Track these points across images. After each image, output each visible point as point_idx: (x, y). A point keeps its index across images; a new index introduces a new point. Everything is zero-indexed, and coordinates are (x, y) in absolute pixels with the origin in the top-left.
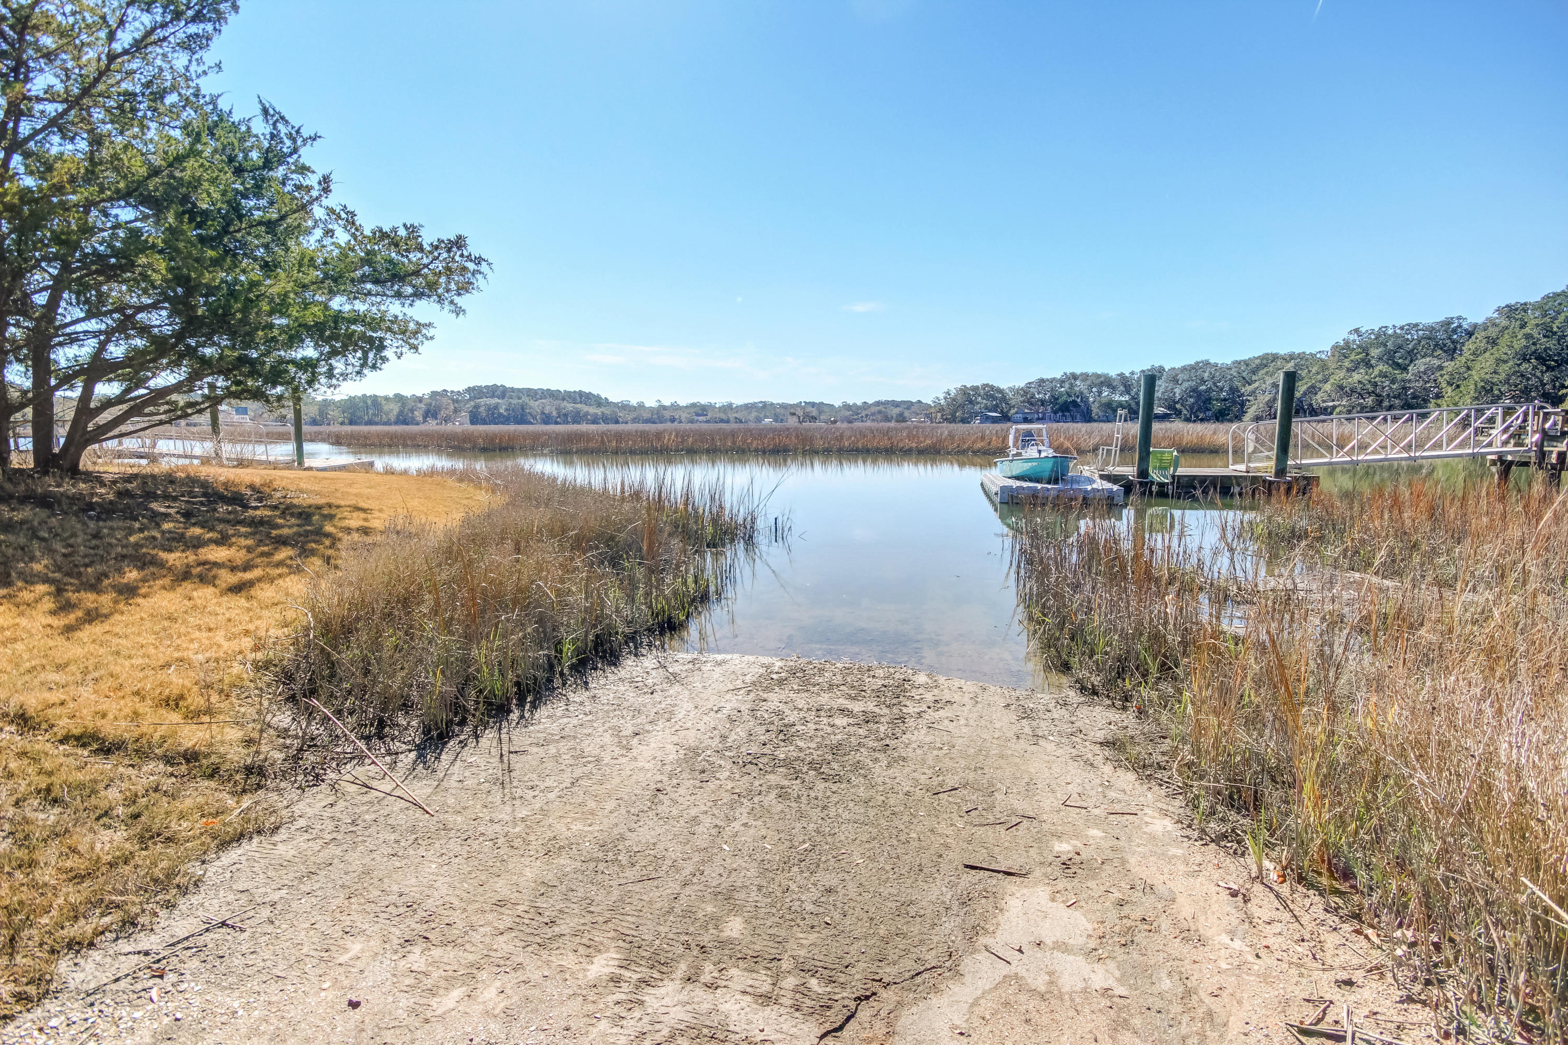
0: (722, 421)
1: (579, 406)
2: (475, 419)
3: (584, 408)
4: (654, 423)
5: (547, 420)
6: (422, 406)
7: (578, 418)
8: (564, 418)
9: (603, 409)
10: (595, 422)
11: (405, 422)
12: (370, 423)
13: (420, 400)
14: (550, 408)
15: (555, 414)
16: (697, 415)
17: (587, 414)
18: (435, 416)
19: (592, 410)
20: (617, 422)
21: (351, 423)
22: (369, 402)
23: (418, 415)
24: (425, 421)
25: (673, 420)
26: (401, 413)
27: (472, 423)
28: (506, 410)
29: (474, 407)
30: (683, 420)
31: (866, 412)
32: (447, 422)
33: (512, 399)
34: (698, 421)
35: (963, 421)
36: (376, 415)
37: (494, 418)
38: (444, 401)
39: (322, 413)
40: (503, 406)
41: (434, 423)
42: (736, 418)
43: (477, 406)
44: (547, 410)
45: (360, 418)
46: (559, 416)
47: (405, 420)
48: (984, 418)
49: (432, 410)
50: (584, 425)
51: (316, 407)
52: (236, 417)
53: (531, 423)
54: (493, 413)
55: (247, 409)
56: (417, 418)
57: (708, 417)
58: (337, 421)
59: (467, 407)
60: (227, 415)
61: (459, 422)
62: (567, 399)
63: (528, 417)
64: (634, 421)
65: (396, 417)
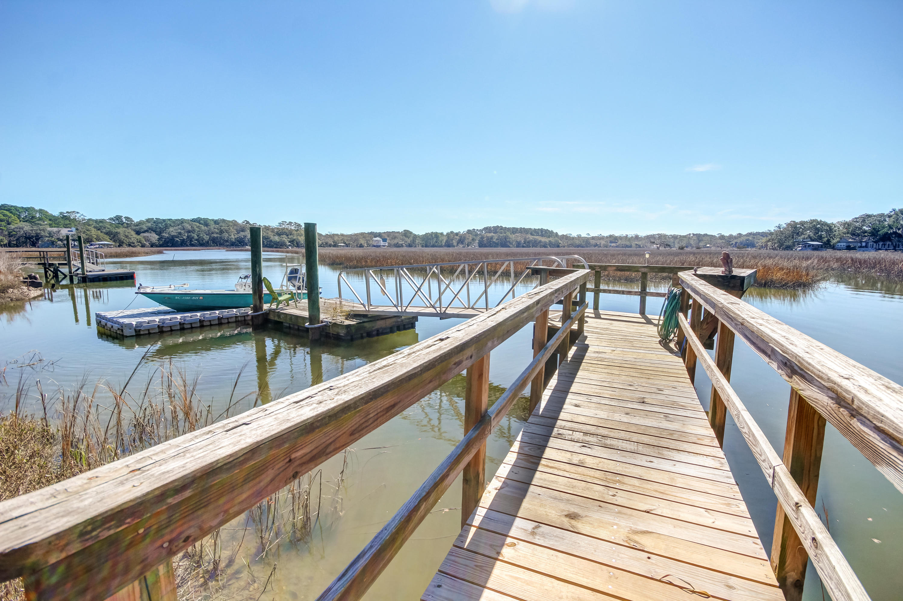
0: (627, 246)
2: (481, 245)
3: (539, 238)
4: (583, 247)
5: (518, 245)
6: (458, 237)
7: (535, 244)
8: (528, 244)
9: (551, 239)
10: (545, 246)
11: (449, 246)
12: (433, 246)
13: (457, 234)
14: (520, 238)
15: (523, 241)
16: (611, 242)
17: (540, 242)
18: (462, 243)
19: (543, 239)
20: (558, 246)
21: (427, 246)
22: (433, 236)
23: (454, 242)
24: (457, 245)
25: (596, 245)
26: (447, 241)
27: (480, 247)
28: (497, 239)
29: (481, 238)
30: (602, 245)
31: (736, 241)
32: (468, 246)
33: (501, 233)
34: (610, 246)
35: (788, 248)
36: (436, 242)
37: (491, 244)
38: (468, 235)
39: (414, 241)
40: (495, 237)
41: (462, 246)
42: (636, 244)
43: (482, 238)
44: (519, 239)
45: (430, 243)
46: (525, 243)
47: (448, 245)
48: (806, 246)
49: (461, 239)
50: (539, 248)
51: (411, 238)
52: (382, 243)
53: (510, 247)
54: (490, 241)
55: (386, 239)
56: (454, 244)
57: (618, 244)
58: (420, 246)
59: (478, 238)
60: (378, 242)
61: (474, 246)
62: (533, 233)
63: (508, 244)
64: (569, 246)
65: (446, 243)
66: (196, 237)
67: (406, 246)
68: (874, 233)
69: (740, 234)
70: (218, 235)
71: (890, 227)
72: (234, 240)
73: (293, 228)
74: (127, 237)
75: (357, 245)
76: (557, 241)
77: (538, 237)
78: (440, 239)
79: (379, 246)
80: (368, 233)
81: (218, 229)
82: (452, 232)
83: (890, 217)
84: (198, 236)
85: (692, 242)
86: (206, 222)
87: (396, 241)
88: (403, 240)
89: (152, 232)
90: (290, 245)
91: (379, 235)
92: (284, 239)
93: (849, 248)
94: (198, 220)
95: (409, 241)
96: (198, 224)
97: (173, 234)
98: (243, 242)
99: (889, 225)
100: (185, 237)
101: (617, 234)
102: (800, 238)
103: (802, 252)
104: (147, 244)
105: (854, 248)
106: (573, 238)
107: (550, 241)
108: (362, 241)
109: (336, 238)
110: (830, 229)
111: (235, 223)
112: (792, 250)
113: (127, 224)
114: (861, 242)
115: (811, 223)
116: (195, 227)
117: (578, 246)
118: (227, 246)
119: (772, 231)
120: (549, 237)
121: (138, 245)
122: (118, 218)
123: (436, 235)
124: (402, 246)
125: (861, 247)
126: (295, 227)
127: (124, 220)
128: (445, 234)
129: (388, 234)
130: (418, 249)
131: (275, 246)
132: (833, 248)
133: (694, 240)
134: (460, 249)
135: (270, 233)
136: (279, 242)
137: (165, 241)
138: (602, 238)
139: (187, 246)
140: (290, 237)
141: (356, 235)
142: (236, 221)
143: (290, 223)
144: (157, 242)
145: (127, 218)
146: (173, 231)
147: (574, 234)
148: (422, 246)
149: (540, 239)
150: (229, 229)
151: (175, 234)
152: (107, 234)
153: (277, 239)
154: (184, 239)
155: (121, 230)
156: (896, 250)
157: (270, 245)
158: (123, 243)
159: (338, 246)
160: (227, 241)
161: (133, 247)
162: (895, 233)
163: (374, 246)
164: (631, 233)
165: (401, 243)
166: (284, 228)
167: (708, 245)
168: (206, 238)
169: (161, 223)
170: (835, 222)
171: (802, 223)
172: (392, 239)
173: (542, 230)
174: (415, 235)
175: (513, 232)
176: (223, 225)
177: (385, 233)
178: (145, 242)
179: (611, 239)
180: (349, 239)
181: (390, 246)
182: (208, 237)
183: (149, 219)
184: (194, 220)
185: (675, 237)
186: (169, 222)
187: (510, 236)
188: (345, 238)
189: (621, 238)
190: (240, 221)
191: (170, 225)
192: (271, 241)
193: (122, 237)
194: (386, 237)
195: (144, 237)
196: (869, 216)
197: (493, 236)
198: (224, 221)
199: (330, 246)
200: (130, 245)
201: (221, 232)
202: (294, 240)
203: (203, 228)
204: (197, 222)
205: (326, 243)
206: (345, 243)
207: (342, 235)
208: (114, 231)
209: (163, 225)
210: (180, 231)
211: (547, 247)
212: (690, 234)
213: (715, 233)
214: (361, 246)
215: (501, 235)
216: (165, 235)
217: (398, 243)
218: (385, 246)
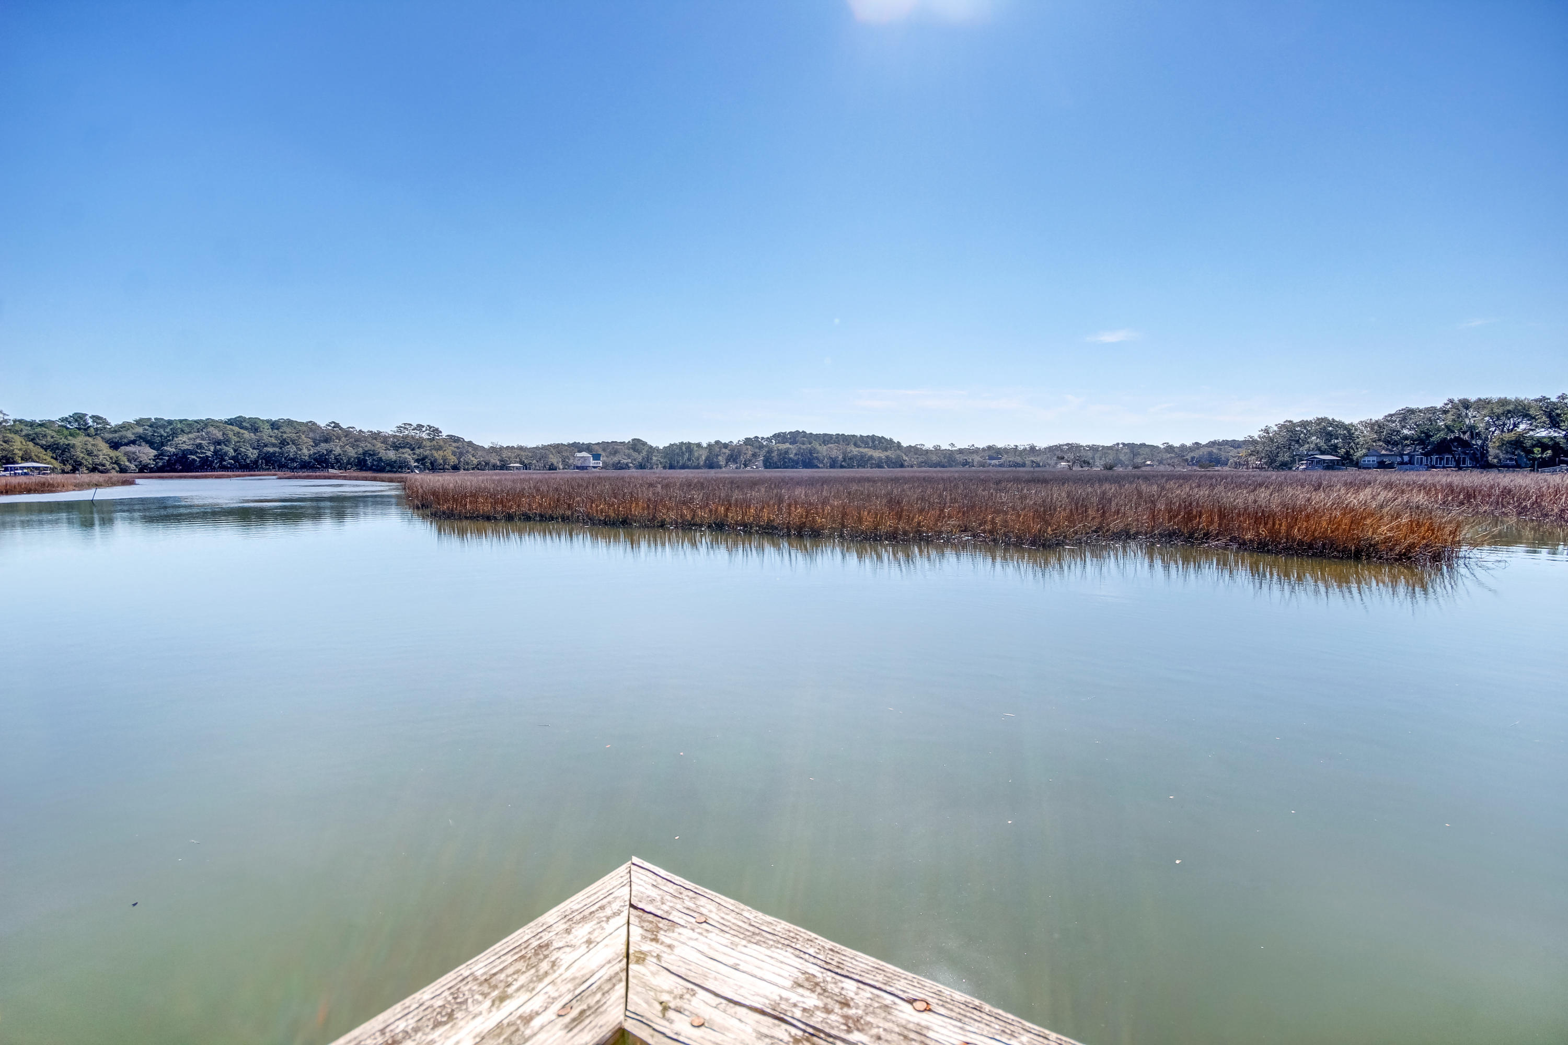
0: (1017, 465)
2: (768, 464)
3: (869, 452)
4: (943, 466)
6: (727, 451)
7: (863, 462)
8: (848, 462)
9: (889, 453)
10: (879, 466)
11: (711, 466)
12: (684, 467)
13: (726, 446)
14: (836, 452)
15: (840, 457)
16: (991, 458)
17: (871, 458)
18: (735, 461)
19: (877, 454)
20: (902, 466)
21: (672, 467)
22: (684, 448)
23: (722, 460)
24: (726, 466)
25: (965, 463)
26: (707, 458)
27: (766, 467)
28: (796, 454)
29: (768, 452)
30: (975, 463)
31: (1192, 454)
32: (746, 466)
33: (804, 444)
34: (990, 464)
35: (1285, 466)
36: (689, 459)
37: (785, 463)
38: (745, 448)
39: (648, 458)
41: (734, 466)
42: (1033, 462)
43: (770, 451)
44: (834, 454)
45: (678, 462)
46: (844, 460)
47: (711, 464)
48: (1314, 463)
49: (734, 454)
50: (869, 469)
51: (644, 453)
52: (592, 463)
53: (818, 467)
54: (784, 458)
55: (600, 455)
56: (721, 463)
57: (1002, 461)
58: (660, 466)
59: (763, 452)
60: (585, 460)
61: (756, 465)
62: (859, 443)
63: (815, 462)
64: (920, 465)
65: (705, 462)
66: (232, 453)
67: (635, 467)
68: (1423, 439)
69: (1197, 443)
70: (277, 449)
71: (1449, 429)
72: (307, 458)
73: (424, 436)
74: (90, 453)
75: (545, 466)
76: (899, 457)
77: (866, 450)
78: (696, 454)
79: (587, 468)
80: (567, 445)
81: (276, 437)
82: (717, 442)
83: (1445, 412)
84: (235, 451)
85: (1122, 457)
86: (254, 426)
87: (616, 459)
88: (629, 456)
89: (143, 444)
90: (417, 467)
91: (588, 448)
92: (406, 455)
93: (1382, 465)
94: (238, 422)
95: (640, 458)
96: (236, 429)
97: (185, 447)
98: (326, 461)
99: (1447, 427)
100: (209, 454)
101: (1000, 444)
102: (1304, 449)
103: (1308, 472)
104: (132, 466)
105: (1391, 466)
106: (927, 452)
107: (887, 457)
108: (554, 459)
109: (505, 455)
110: (1349, 433)
111: (311, 427)
112: (1290, 469)
113: (96, 429)
114: (1401, 455)
115: (1319, 424)
116: (231, 435)
117: (936, 465)
118: (293, 469)
119: (1256, 437)
120: (886, 449)
121: (113, 468)
122: (79, 418)
123: (688, 448)
124: (626, 467)
125: (1402, 463)
126: (429, 434)
127: (90, 422)
128: (705, 445)
129: (603, 446)
130: (659, 472)
131: (388, 468)
132: (1357, 465)
133: (1126, 454)
134: (731, 472)
135: (379, 445)
136: (395, 462)
137: (168, 461)
138: (976, 451)
139: (214, 469)
140: (417, 451)
141: (544, 448)
142: (314, 424)
143: (420, 427)
144: (151, 462)
145: (96, 418)
146: (184, 442)
147: (929, 445)
148: (664, 468)
149: (870, 454)
150: (299, 437)
151: (190, 447)
152: (46, 448)
153: (392, 455)
154: (207, 457)
155: (79, 441)
156: (1460, 469)
157: (377, 466)
158: (81, 464)
159: (508, 468)
160: (293, 460)
161: (102, 472)
162: (1458, 439)
163: (578, 468)
164: (1023, 443)
165: (625, 461)
166: (407, 436)
167: (1148, 463)
168: (253, 454)
169: (164, 427)
170: (1355, 422)
171: (1304, 424)
172: (610, 453)
173: (873, 438)
174: (651, 447)
175: (824, 442)
176: (288, 430)
177: (597, 444)
178: (127, 463)
179: (990, 453)
180: (530, 455)
181: (605, 466)
182: (256, 452)
183: (141, 420)
184: (230, 422)
185: (1094, 449)
186: (179, 426)
187: (818, 448)
188: (523, 453)
189: (1006, 451)
190: (322, 423)
191: (183, 431)
192: (380, 459)
193: (79, 454)
194: (600, 452)
195: (126, 454)
196: (1412, 412)
197: (789, 449)
198: (290, 423)
199: (495, 467)
200: (94, 469)
201: (283, 443)
202: (426, 457)
203: (247, 435)
204: (237, 425)
205: (487, 464)
206: (521, 462)
207: (517, 449)
208: (63, 441)
209: (168, 430)
210: (198, 441)
211: (882, 467)
212: (1118, 444)
213: (1158, 442)
214: (552, 468)
215: (804, 447)
216: (170, 449)
217: (619, 463)
218: (597, 467)
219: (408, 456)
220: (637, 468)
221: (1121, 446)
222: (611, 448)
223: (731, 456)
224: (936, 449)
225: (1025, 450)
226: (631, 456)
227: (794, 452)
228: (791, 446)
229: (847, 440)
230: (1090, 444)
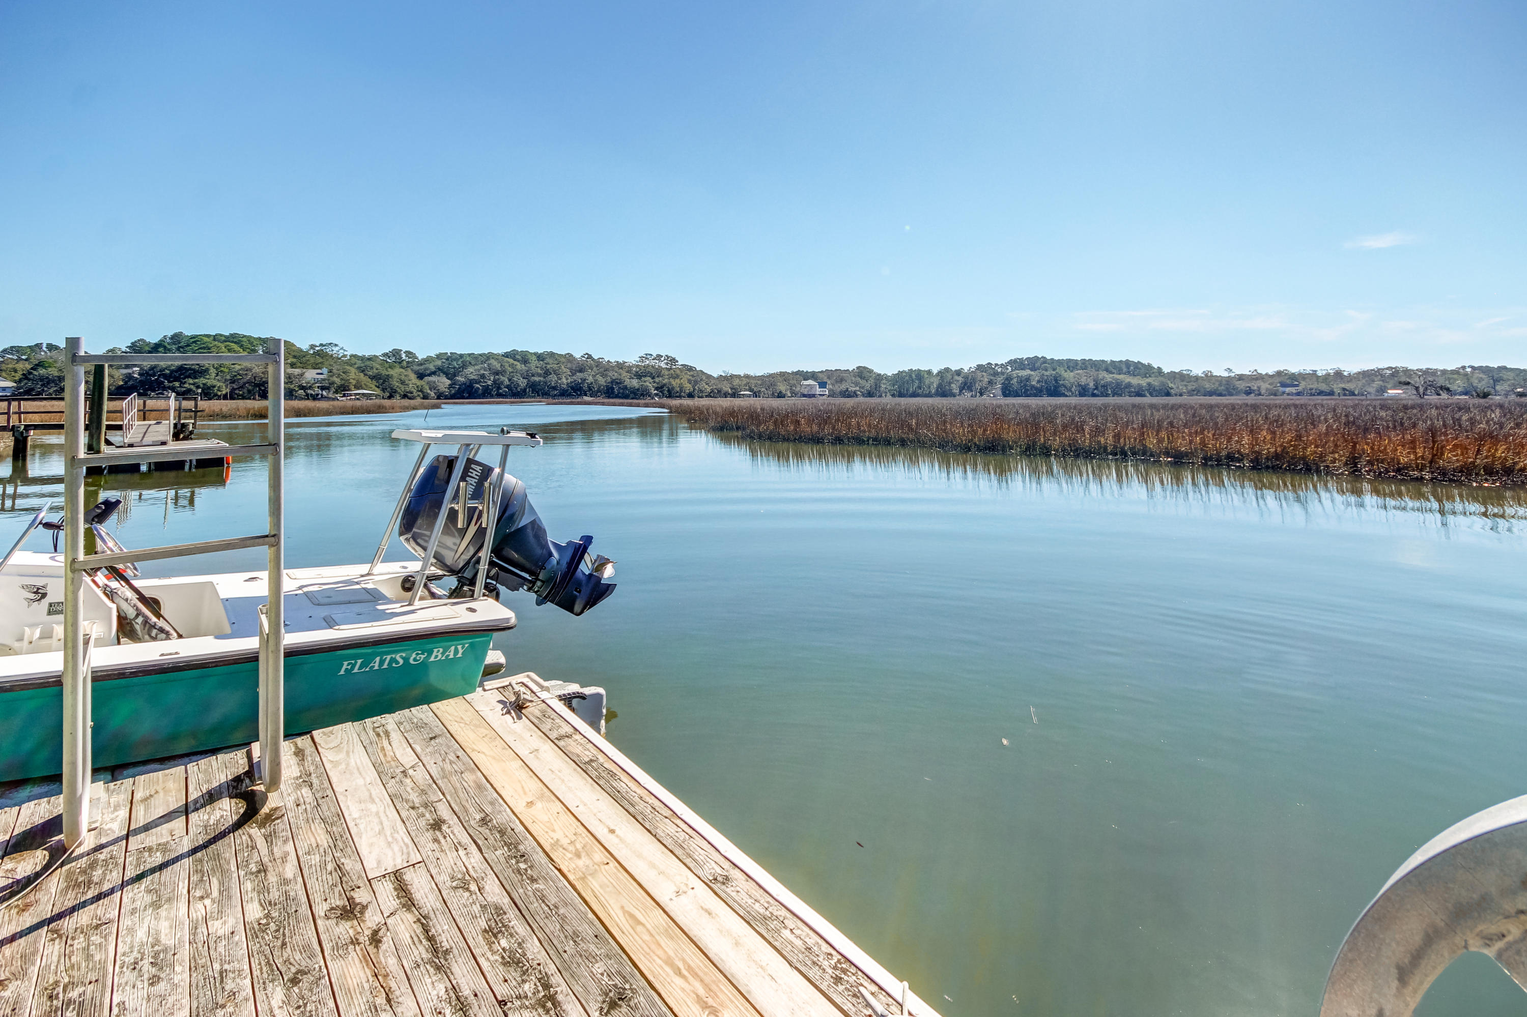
0: (1321, 393)
1: (1121, 377)
2: (1007, 391)
3: (1126, 379)
4: (1220, 395)
5: (1083, 391)
6: (960, 379)
7: (1118, 390)
8: (1101, 390)
9: (1149, 380)
10: (1139, 394)
11: (944, 395)
12: (914, 395)
13: (959, 373)
14: (1085, 378)
15: (1091, 385)
16: (1284, 385)
17: (1129, 385)
18: (969, 389)
19: (1135, 381)
20: (1168, 394)
21: (901, 395)
22: (914, 376)
23: (954, 387)
24: (960, 394)
25: (1249, 392)
26: (940, 386)
27: (1004, 395)
28: (1039, 382)
29: (1007, 379)
30: (1263, 392)
32: (981, 394)
33: (1046, 370)
34: (1284, 393)
36: (920, 388)
37: (1027, 390)
38: (979, 374)
39: (877, 386)
40: (1035, 378)
41: (969, 395)
42: (1344, 389)
43: (1009, 379)
44: (1083, 381)
45: (907, 390)
46: (1096, 388)
49: (968, 382)
50: (1127, 398)
51: (872, 381)
52: (818, 391)
53: (1067, 396)
54: (1025, 385)
55: (826, 383)
56: (954, 391)
57: (1300, 388)
58: (888, 394)
59: (1000, 379)
60: (811, 388)
61: (993, 393)
62: (1111, 369)
63: (1062, 390)
64: (1191, 393)
65: (937, 390)
66: (507, 382)
67: (863, 395)
70: (542, 379)
72: (565, 386)
73: (663, 365)
74: (403, 383)
75: (773, 394)
76: (1163, 384)
78: (927, 382)
79: (814, 396)
80: (793, 373)
81: (542, 369)
82: (948, 370)
84: (510, 380)
86: (523, 357)
87: (843, 387)
88: (856, 384)
89: (441, 374)
90: (656, 395)
91: (813, 376)
92: (648, 384)
94: (512, 355)
95: (868, 385)
96: (511, 361)
97: (472, 377)
98: (580, 389)
100: (490, 383)
101: (1294, 369)
104: (432, 394)
106: (1200, 378)
107: (1149, 384)
108: (782, 387)
109: (736, 382)
111: (569, 357)
113: (408, 362)
116: (507, 365)
117: (1211, 394)
118: (554, 396)
120: (1145, 376)
121: (419, 396)
122: (396, 353)
123: (919, 375)
124: (855, 395)
126: (667, 364)
127: (404, 356)
128: (935, 372)
129: (829, 373)
130: (888, 401)
131: (632, 396)
134: (966, 400)
135: (624, 374)
136: (638, 390)
137: (459, 388)
138: (1263, 377)
139: (492, 397)
140: (657, 380)
141: (771, 376)
142: (571, 355)
143: (659, 357)
144: (447, 390)
145: (408, 353)
146: (471, 372)
148: (893, 395)
150: (560, 367)
151: (475, 377)
152: (372, 378)
153: (635, 383)
154: (488, 385)
155: (395, 372)
157: (623, 393)
158: (396, 392)
159: (739, 396)
160: (554, 388)
161: (410, 399)
163: (804, 396)
165: (854, 389)
166: (648, 365)
168: (523, 383)
169: (456, 360)
172: (837, 382)
174: (879, 375)
175: (1071, 369)
176: (551, 361)
177: (822, 372)
178: (429, 391)
179: (1282, 379)
180: (759, 382)
181: (832, 395)
182: (525, 381)
183: (441, 354)
184: (506, 355)
185: (1432, 373)
186: (468, 359)
187: (1064, 374)
188: (753, 381)
189: (1302, 376)
190: (577, 355)
191: (470, 363)
192: (626, 387)
193: (395, 383)
194: (825, 380)
195: (428, 383)
197: (1030, 375)
198: (552, 354)
199: (726, 395)
200: (405, 396)
201: (547, 373)
202: (665, 385)
203: (519, 366)
204: (511, 358)
205: (719, 391)
206: (750, 390)
207: (747, 377)
208: (384, 372)
209: (460, 363)
210: (482, 372)
211: (1144, 396)
212: (1465, 367)
214: (780, 395)
215: (1048, 373)
216: (460, 379)
217: (847, 390)
218: (824, 395)
219: (649, 383)
220: (866, 397)
221: (1469, 370)
222: (838, 376)
223: (965, 383)
224: (1206, 375)
225: (1328, 375)
226: (859, 383)
227: (1037, 378)
228: (1032, 373)
229: (1095, 366)
230: (1424, 367)
